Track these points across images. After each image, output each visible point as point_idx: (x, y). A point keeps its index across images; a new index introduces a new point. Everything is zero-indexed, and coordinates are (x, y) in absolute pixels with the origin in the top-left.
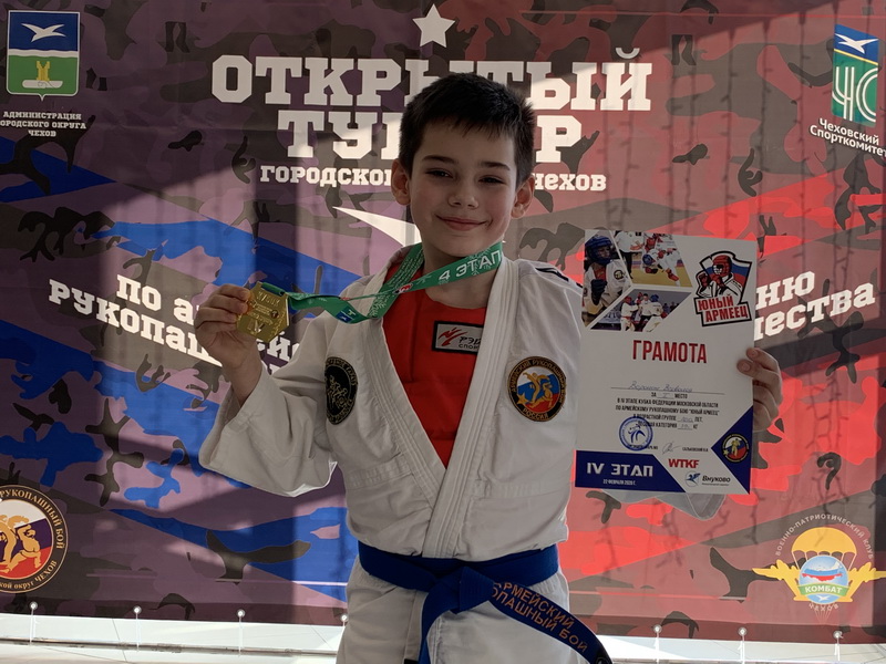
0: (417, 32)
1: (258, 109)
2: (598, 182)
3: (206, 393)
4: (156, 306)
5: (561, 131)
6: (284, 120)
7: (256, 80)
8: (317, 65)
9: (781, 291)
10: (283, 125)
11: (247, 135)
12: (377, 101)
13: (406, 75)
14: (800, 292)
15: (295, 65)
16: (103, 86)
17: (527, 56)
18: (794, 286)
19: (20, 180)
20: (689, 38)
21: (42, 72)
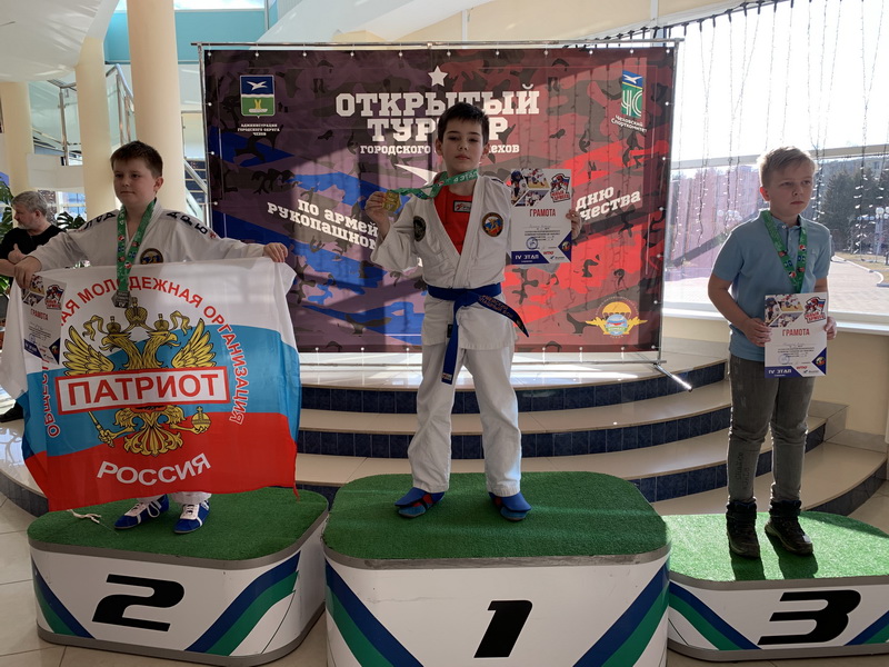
0: (430, 80)
1: (358, 119)
2: (516, 149)
3: (341, 253)
4: (317, 213)
5: (498, 125)
6: (370, 123)
7: (356, 105)
8: (384, 96)
9: (598, 197)
10: (370, 126)
11: (353, 132)
12: (413, 113)
13: (426, 100)
14: (607, 197)
15: (374, 97)
16: (286, 111)
17: (482, 90)
18: (604, 194)
19: (251, 156)
20: (556, 79)
21: (258, 105)
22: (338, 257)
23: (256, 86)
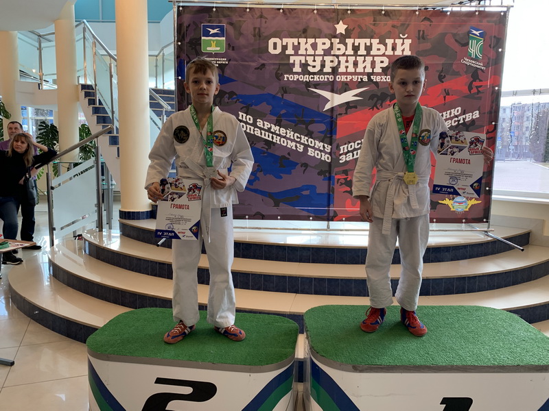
0: (335, 29)
1: (283, 55)
3: (267, 149)
4: (251, 122)
5: (382, 62)
6: (292, 59)
7: (282, 46)
8: (302, 41)
9: (450, 113)
10: (291, 61)
11: (280, 64)
12: (322, 53)
13: (332, 44)
14: (456, 114)
15: (295, 41)
16: (233, 49)
17: (371, 37)
18: (455, 112)
20: (423, 31)
21: (213, 45)
22: (264, 153)
23: (212, 31)
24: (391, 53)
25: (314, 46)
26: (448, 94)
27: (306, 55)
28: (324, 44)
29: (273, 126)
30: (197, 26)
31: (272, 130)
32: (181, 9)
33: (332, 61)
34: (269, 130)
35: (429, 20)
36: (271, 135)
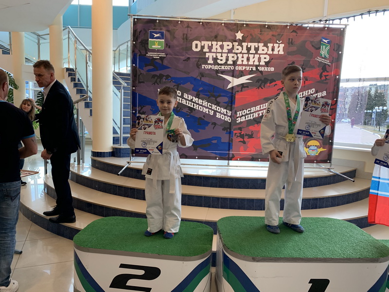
0: (236, 36)
1: (202, 53)
2: (272, 69)
3: (190, 113)
5: (265, 58)
7: (201, 46)
8: (214, 43)
9: (308, 92)
10: (207, 56)
11: (199, 58)
12: (227, 51)
13: (233, 45)
14: (312, 93)
15: (210, 43)
16: (169, 47)
17: (259, 42)
18: (311, 91)
19: (151, 67)
20: (292, 39)
21: (156, 44)
22: (188, 115)
23: (156, 35)
24: (271, 53)
25: (222, 47)
26: (307, 80)
27: (216, 53)
28: (228, 45)
29: (194, 98)
30: (146, 32)
31: (193, 101)
32: (136, 20)
33: (233, 57)
34: (191, 101)
35: (295, 32)
36: (192, 104)
